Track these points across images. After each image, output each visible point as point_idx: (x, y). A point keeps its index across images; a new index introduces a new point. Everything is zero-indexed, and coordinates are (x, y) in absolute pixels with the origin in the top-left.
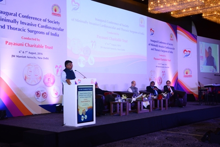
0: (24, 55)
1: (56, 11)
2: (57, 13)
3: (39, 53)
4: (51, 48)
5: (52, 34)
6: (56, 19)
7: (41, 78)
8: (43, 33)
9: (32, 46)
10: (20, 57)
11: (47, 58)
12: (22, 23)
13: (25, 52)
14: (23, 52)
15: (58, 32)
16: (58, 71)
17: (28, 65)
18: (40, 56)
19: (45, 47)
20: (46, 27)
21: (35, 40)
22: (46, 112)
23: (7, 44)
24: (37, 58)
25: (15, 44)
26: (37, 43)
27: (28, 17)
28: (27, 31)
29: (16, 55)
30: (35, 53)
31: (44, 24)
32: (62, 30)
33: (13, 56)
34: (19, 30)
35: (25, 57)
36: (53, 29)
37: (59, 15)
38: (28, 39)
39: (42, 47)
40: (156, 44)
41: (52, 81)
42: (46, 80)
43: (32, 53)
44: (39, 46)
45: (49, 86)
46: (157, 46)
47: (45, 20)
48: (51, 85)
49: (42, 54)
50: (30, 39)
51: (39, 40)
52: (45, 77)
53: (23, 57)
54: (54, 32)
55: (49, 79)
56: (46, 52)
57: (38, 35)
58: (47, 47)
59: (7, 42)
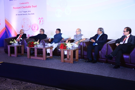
0: (21, 13)
3: (29, 11)
4: (36, 6)
7: (30, 26)
9: (25, 7)
10: (19, 15)
11: (33, 14)
17: (23, 19)
18: (29, 13)
19: (32, 6)
25: (17, 8)
26: (27, 5)
29: (17, 14)
30: (27, 12)
33: (17, 15)
35: (22, 14)
39: (30, 7)
41: (36, 28)
42: (33, 28)
43: (25, 12)
44: (28, 7)
45: (35, 32)
48: (36, 31)
51: (29, 3)
52: (33, 26)
55: (35, 27)
56: (32, 10)
58: (33, 6)
59: (14, 8)
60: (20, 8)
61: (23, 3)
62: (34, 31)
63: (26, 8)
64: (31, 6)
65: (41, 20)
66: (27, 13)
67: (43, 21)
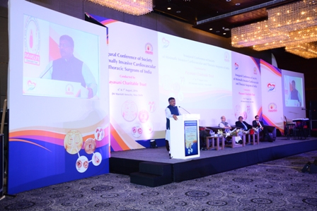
0: (122, 92)
1: (148, 49)
2: (150, 51)
3: (134, 91)
4: (145, 85)
5: (146, 72)
6: (149, 56)
7: (136, 114)
8: (138, 71)
9: (128, 84)
10: (119, 94)
11: (141, 95)
12: (120, 62)
13: (123, 90)
14: (121, 90)
15: (151, 70)
16: (151, 107)
17: (126, 102)
19: (139, 84)
20: (141, 65)
21: (131, 77)
22: (141, 147)
24: (133, 95)
25: (114, 82)
26: (133, 80)
27: (125, 56)
28: (124, 69)
29: (115, 92)
30: (131, 91)
31: (138, 62)
32: (154, 67)
33: (113, 94)
34: (118, 69)
35: (123, 94)
36: (147, 66)
37: (151, 53)
38: (125, 77)
39: (137, 84)
40: (240, 78)
41: (146, 117)
42: (141, 117)
43: (129, 91)
44: (134, 84)
46: (241, 80)
47: (139, 59)
48: (145, 121)
49: (137, 91)
50: (127, 77)
51: (135, 78)
52: (140, 113)
53: (121, 94)
54: (147, 69)
55: (143, 115)
57: (133, 72)
58: (141, 84)
60: (119, 83)
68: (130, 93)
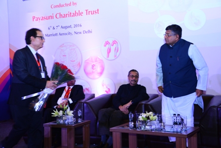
0: (54, 32)
3: (76, 26)
7: (79, 65)
9: (65, 16)
10: (49, 35)
11: (89, 32)
13: (55, 27)
14: (54, 28)
16: (109, 51)
17: (61, 46)
18: (78, 29)
19: (85, 12)
21: (70, 5)
23: (35, 20)
24: (73, 33)
25: (43, 18)
26: (72, 9)
30: (70, 27)
35: (56, 34)
39: (80, 14)
41: (99, 69)
42: (89, 69)
43: (66, 27)
44: (75, 14)
45: (94, 79)
48: (97, 76)
49: (81, 26)
50: (63, 6)
51: (76, 4)
52: (87, 63)
53: (53, 35)
55: (93, 66)
56: (86, 22)
58: (88, 12)
59: (34, 18)
60: (50, 17)
61: (60, 6)
62: (91, 76)
63: (68, 18)
64: (83, 10)
65: (113, 48)
66: (72, 30)
67: (117, 50)
68: (69, 30)
